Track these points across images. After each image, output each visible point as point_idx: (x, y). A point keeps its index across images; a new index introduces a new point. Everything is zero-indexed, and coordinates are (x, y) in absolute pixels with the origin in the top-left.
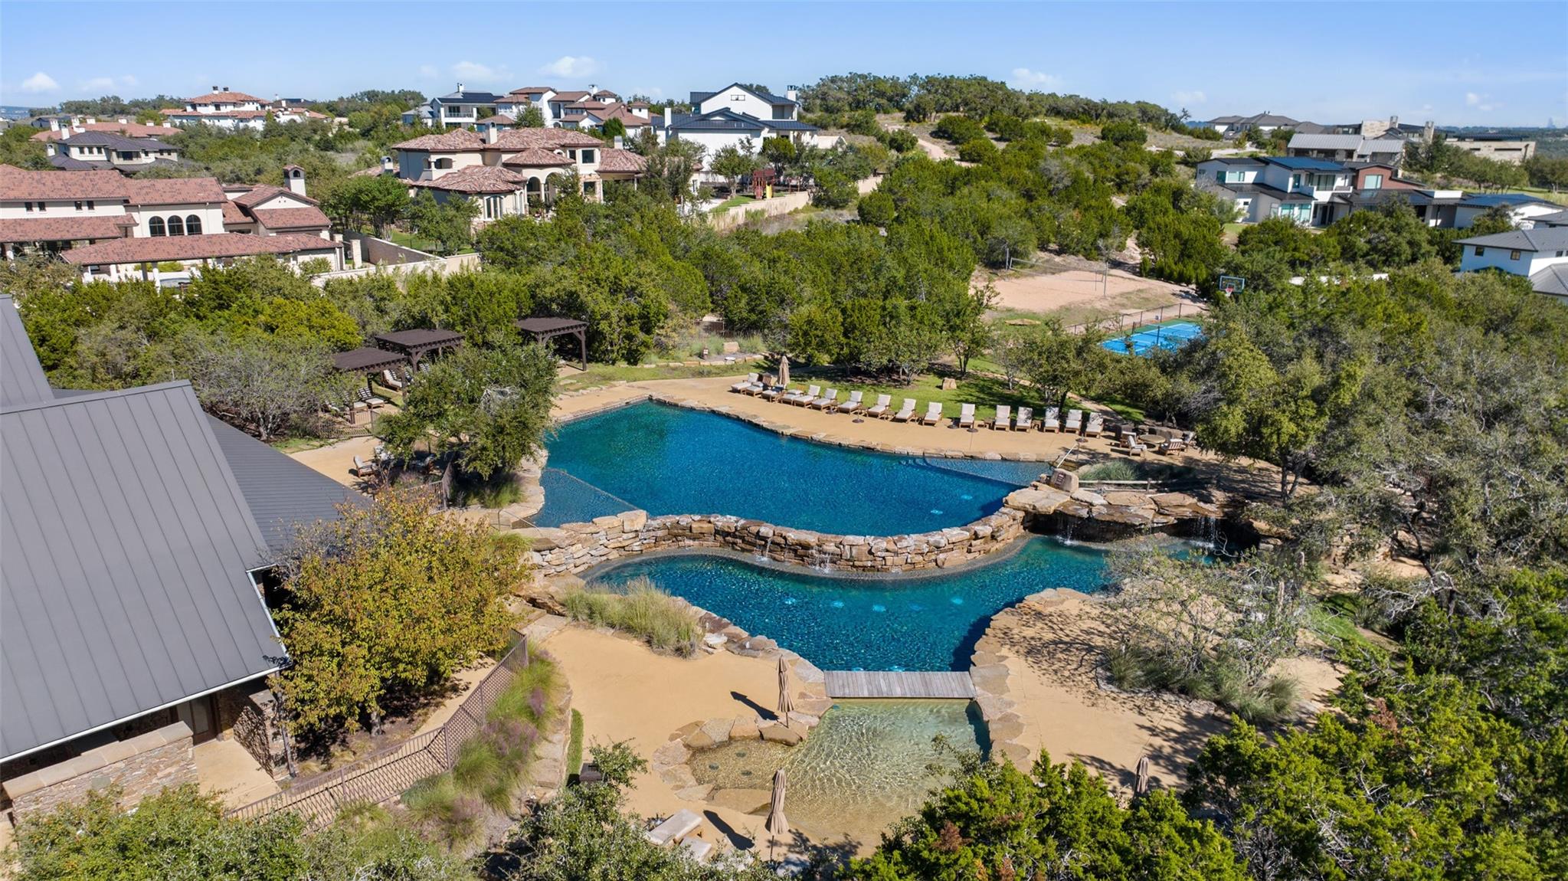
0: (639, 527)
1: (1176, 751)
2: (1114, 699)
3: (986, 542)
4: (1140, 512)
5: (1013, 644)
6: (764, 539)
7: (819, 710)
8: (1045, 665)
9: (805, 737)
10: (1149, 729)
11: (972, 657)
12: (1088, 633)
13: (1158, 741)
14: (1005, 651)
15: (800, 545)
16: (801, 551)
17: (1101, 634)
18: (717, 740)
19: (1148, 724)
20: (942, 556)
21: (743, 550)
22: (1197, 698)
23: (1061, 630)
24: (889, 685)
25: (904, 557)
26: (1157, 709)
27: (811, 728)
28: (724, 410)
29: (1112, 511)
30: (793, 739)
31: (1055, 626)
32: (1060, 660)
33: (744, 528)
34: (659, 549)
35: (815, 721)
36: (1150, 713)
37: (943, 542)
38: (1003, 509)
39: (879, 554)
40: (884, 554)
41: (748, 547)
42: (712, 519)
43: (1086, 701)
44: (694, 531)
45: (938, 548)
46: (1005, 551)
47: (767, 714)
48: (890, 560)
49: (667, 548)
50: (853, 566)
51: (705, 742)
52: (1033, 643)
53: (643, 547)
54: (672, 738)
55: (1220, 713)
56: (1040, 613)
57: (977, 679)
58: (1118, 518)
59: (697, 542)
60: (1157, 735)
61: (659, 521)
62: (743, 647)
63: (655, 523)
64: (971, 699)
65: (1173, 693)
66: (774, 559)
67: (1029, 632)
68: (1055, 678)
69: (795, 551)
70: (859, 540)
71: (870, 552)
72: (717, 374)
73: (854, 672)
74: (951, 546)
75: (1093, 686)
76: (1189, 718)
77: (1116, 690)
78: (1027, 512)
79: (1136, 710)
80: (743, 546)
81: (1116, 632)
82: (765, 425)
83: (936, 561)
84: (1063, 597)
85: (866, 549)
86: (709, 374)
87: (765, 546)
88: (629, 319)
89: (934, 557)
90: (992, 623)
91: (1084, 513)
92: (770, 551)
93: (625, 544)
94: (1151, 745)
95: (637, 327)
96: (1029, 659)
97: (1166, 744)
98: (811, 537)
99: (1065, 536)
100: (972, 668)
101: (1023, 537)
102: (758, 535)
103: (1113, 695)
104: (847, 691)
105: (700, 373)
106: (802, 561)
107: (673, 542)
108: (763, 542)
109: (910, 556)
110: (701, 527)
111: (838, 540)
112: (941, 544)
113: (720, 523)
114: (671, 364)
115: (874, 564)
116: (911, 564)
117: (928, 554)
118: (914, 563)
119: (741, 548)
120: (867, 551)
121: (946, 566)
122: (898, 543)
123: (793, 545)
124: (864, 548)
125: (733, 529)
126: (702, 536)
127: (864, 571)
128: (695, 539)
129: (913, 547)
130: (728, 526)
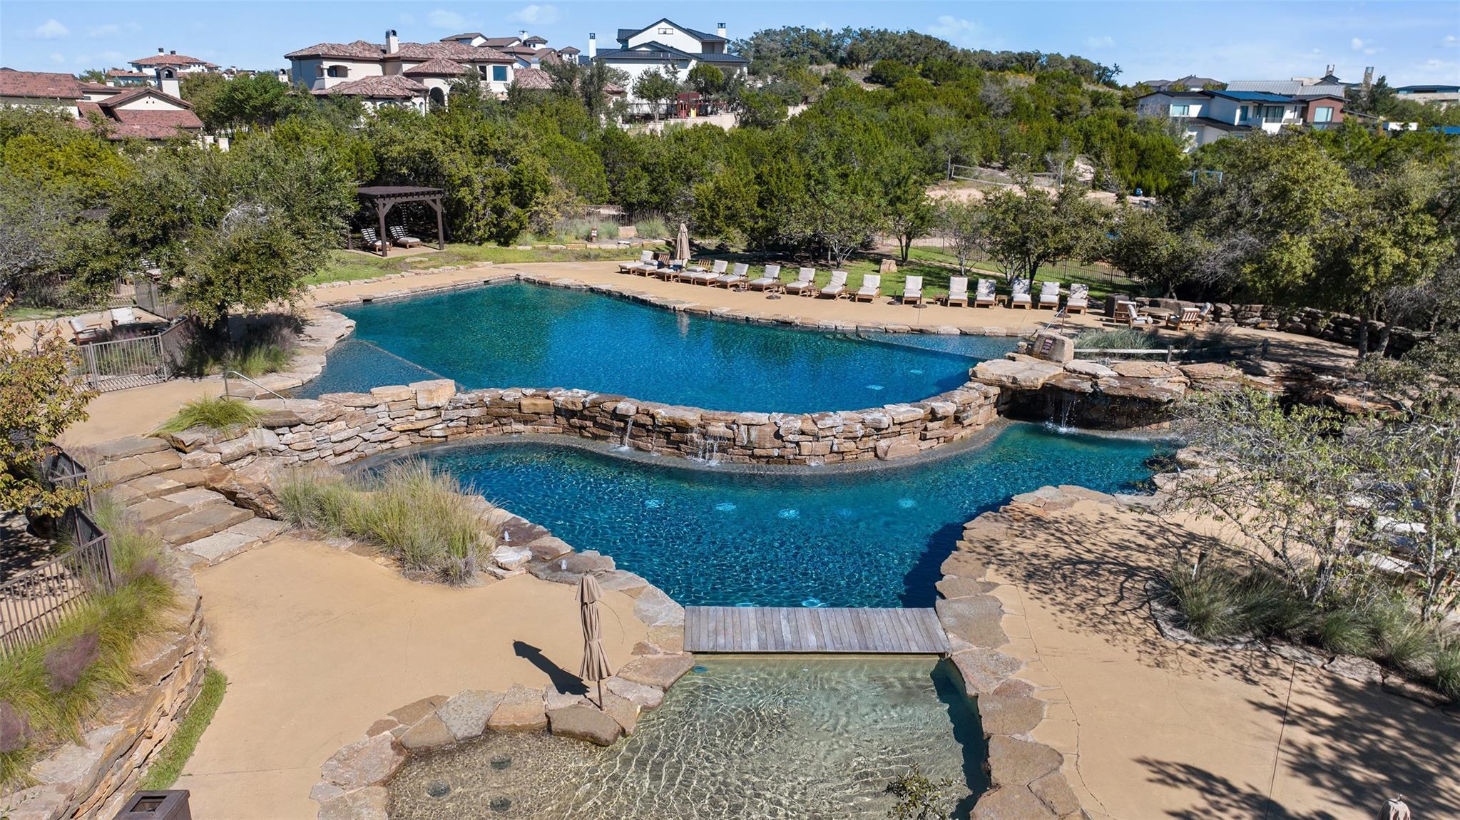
0: (441, 401)
1: (1344, 756)
2: (1193, 654)
3: (947, 427)
4: (1167, 386)
5: (1003, 564)
6: (623, 418)
7: (667, 675)
8: (1061, 597)
9: (630, 729)
10: (1275, 710)
11: (938, 584)
12: (1121, 548)
13: (1301, 735)
14: (991, 574)
15: (674, 425)
16: (675, 436)
17: (1142, 549)
18: (459, 735)
19: (1270, 701)
20: (883, 443)
21: (595, 437)
22: (1341, 652)
23: (1078, 542)
24: (796, 631)
25: (827, 442)
26: (1275, 673)
27: (646, 709)
28: (604, 287)
29: (1127, 384)
30: (605, 733)
31: (1066, 537)
32: (1085, 590)
33: (596, 404)
34: (473, 435)
35: (655, 696)
36: (1265, 680)
37: (886, 421)
38: (969, 384)
39: (791, 437)
40: (797, 438)
41: (602, 432)
42: (551, 393)
43: (1144, 657)
44: (525, 410)
45: (878, 430)
46: (973, 440)
47: (567, 683)
48: (807, 447)
49: (482, 435)
50: (752, 456)
51: (436, 737)
52: (1035, 561)
53: (448, 432)
54: (373, 732)
55: (1395, 680)
56: (1039, 519)
57: (949, 621)
58: (1135, 391)
59: (529, 427)
60: (1293, 723)
61: (472, 395)
62: (558, 567)
63: (465, 398)
64: (941, 655)
65: (1293, 644)
66: (639, 449)
67: (1027, 546)
68: (1082, 617)
69: (668, 435)
70: (763, 417)
71: (777, 435)
72: (608, 258)
73: (739, 608)
74: (897, 428)
75: (1151, 632)
76: (1339, 689)
77: (1194, 639)
78: (1002, 387)
79: (1238, 674)
80: (595, 430)
81: (1165, 546)
82: (653, 300)
83: (875, 450)
84: (1070, 497)
85: (770, 430)
86: (597, 257)
87: (624, 430)
88: (498, 189)
89: (871, 444)
90: (965, 533)
91: (1087, 387)
92: (632, 437)
93: (419, 425)
94: (1290, 743)
95: (507, 198)
96: (1032, 586)
97: (1317, 740)
98: (691, 415)
99: (1058, 421)
100: (939, 602)
101: (997, 423)
102: (614, 415)
103: (1188, 646)
104: (721, 641)
105: (587, 257)
106: (677, 449)
107: (494, 426)
108: (622, 425)
109: (836, 441)
110: (535, 405)
111: (730, 418)
112: (883, 426)
113: (562, 399)
114: (552, 247)
115: (783, 454)
116: (837, 453)
117: (864, 439)
118: (843, 453)
119: (592, 433)
120: (772, 434)
121: (889, 457)
122: (819, 423)
123: (663, 426)
124: (768, 429)
125: (580, 407)
126: (536, 417)
127: (768, 462)
128: (525, 422)
129: (841, 429)
130: (573, 403)
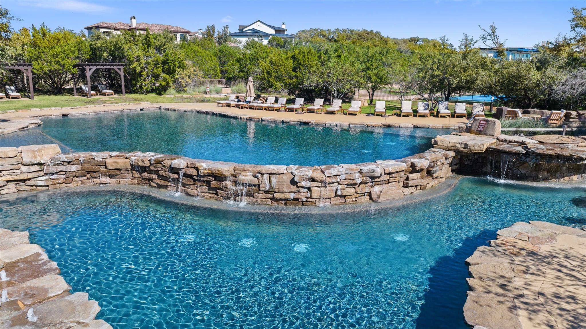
0: (44, 159)
3: (422, 178)
4: (578, 148)
6: (177, 171)
15: (212, 175)
16: (214, 184)
20: (376, 189)
21: (159, 186)
25: (333, 187)
33: (159, 162)
34: (69, 185)
37: (379, 171)
38: (432, 149)
39: (303, 184)
40: (309, 184)
41: (163, 183)
42: (129, 155)
44: (109, 167)
45: (373, 178)
48: (316, 192)
49: (79, 185)
50: (273, 199)
53: (50, 183)
59: (113, 179)
61: (72, 156)
63: (63, 157)
66: (188, 194)
69: (208, 183)
70: (282, 168)
71: (293, 182)
72: (213, 101)
74: (387, 177)
78: (457, 151)
80: (158, 181)
83: (370, 194)
85: (287, 178)
88: (155, 64)
89: (367, 190)
92: (184, 185)
93: (24, 177)
98: (226, 167)
99: (497, 175)
102: (171, 169)
105: (203, 101)
106: (216, 194)
107: (88, 179)
108: (176, 176)
109: (340, 187)
110: (116, 163)
111: (256, 169)
112: (377, 175)
113: (135, 158)
114: (185, 96)
115: (298, 197)
116: (341, 196)
117: (362, 185)
118: (345, 196)
119: (157, 184)
120: (289, 181)
121: (381, 200)
122: (326, 172)
123: (205, 176)
124: (285, 177)
125: (147, 164)
126: (118, 172)
127: (286, 204)
128: (111, 176)
129: (343, 177)
130: (143, 161)
